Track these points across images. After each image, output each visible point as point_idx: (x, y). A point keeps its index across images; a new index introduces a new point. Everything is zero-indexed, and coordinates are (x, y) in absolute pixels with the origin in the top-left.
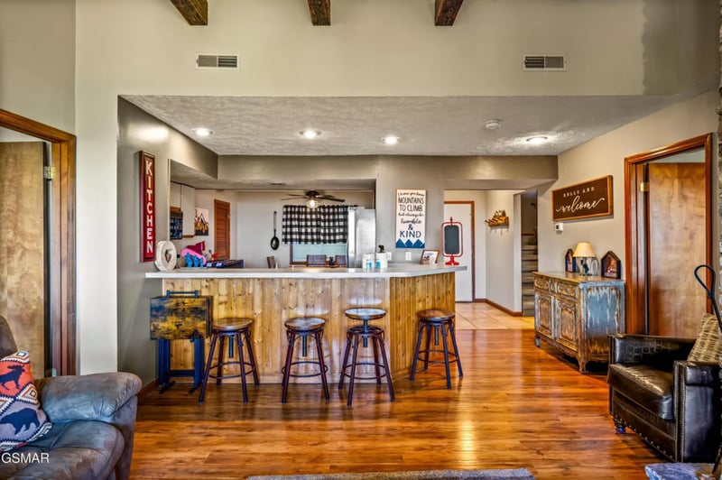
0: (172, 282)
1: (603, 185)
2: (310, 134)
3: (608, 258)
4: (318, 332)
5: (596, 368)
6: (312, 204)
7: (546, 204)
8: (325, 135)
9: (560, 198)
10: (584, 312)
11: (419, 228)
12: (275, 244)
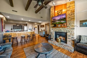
0: (5, 34)
1: (44, 25)
2: (22, 19)
3: (44, 30)
4: (25, 37)
5: (44, 37)
6: (18, 25)
7: (40, 26)
8: (24, 19)
9: (41, 26)
10: (43, 33)
11: (31, 28)
12: (12, 29)
